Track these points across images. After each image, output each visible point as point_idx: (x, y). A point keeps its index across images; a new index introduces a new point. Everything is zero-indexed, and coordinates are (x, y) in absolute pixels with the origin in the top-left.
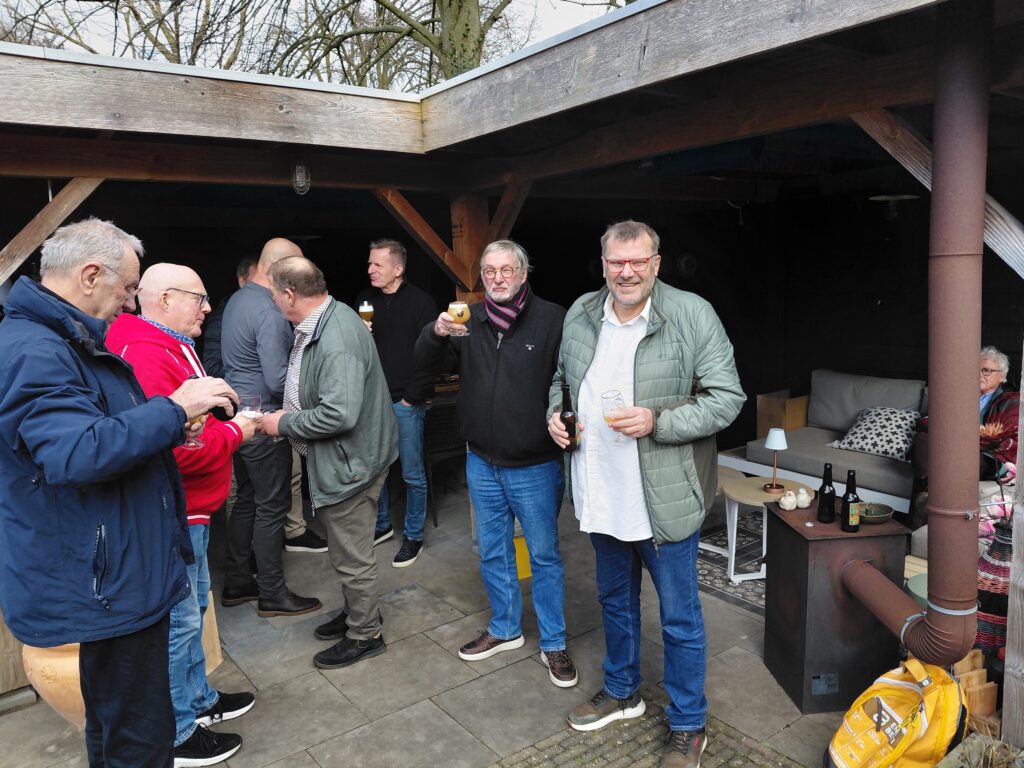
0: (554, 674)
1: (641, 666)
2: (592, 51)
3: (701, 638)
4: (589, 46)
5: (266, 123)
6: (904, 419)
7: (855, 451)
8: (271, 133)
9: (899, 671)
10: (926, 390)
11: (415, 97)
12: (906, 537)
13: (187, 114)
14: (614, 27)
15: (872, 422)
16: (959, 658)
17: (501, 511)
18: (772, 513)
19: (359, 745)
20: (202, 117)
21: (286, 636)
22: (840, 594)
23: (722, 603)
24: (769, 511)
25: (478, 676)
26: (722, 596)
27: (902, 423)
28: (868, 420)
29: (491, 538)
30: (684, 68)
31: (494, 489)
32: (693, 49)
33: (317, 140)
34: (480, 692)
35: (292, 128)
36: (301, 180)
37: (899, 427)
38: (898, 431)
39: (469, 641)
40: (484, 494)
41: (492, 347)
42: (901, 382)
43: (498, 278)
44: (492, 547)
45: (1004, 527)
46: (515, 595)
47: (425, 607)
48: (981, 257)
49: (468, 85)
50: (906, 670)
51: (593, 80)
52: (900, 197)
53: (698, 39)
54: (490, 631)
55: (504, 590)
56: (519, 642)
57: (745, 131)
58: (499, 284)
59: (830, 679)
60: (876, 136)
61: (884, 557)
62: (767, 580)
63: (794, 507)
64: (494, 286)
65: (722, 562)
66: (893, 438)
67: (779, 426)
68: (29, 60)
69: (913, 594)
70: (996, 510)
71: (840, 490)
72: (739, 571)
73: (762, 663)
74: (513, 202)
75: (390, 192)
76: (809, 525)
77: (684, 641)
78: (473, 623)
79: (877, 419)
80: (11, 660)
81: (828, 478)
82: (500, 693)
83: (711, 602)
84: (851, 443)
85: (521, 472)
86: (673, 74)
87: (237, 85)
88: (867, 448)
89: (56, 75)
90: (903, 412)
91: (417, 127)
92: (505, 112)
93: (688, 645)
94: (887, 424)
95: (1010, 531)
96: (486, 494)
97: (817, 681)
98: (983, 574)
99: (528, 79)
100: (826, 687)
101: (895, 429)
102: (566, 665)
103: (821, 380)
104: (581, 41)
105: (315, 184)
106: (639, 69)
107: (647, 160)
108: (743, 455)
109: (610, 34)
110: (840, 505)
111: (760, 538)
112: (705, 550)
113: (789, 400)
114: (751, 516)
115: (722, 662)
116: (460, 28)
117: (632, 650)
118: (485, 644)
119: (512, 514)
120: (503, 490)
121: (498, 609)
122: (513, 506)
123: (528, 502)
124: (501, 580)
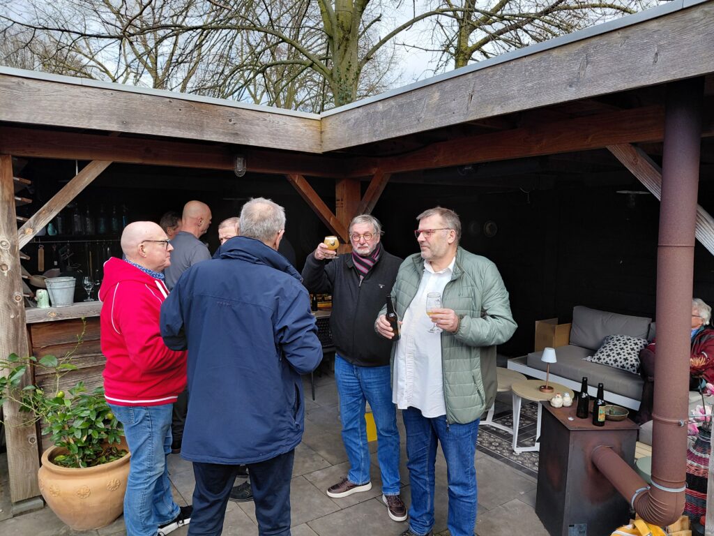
0: (391, 511)
1: (435, 512)
2: (437, 95)
3: (474, 495)
4: (434, 92)
5: (221, 130)
6: (636, 344)
7: (602, 364)
8: (222, 137)
9: (630, 527)
10: (652, 325)
11: (318, 117)
12: (636, 431)
13: (169, 123)
14: (452, 81)
15: (614, 345)
16: (672, 522)
17: (357, 397)
18: (546, 409)
20: (179, 125)
22: (590, 469)
23: (507, 467)
24: (543, 407)
25: (340, 509)
26: (508, 462)
27: (635, 347)
28: (611, 344)
29: (350, 415)
30: (498, 111)
31: (353, 381)
32: (504, 99)
33: (252, 143)
34: (341, 521)
35: (236, 134)
36: (240, 168)
37: (632, 349)
38: (632, 352)
39: (334, 483)
40: (345, 384)
41: (355, 285)
42: (635, 318)
43: (362, 240)
44: (350, 422)
45: (704, 431)
46: (365, 454)
47: (305, 457)
48: (693, 248)
49: (353, 111)
50: (634, 527)
51: (436, 115)
52: (637, 192)
53: (508, 93)
54: (349, 477)
55: (358, 451)
56: (368, 487)
57: (536, 151)
58: (362, 245)
59: (580, 527)
60: (623, 162)
61: (621, 444)
62: (541, 454)
63: (561, 406)
64: (359, 245)
65: (509, 437)
66: (629, 357)
67: (550, 346)
68: (73, 86)
69: (640, 470)
70: (700, 415)
71: (592, 392)
72: (520, 445)
73: (534, 511)
74: (377, 187)
75: (297, 176)
76: (571, 419)
77: (462, 497)
78: (337, 471)
79: (617, 343)
80: (29, 478)
81: (585, 384)
82: (354, 522)
83: (500, 466)
84: (599, 359)
85: (372, 371)
86: (490, 115)
87: (203, 105)
88: (610, 362)
89: (87, 95)
90: (635, 339)
91: (318, 136)
92: (377, 130)
93: (464, 500)
94: (624, 347)
95: (709, 433)
96: (347, 384)
97: (571, 528)
98: (689, 462)
99: (393, 111)
100: (578, 533)
101: (630, 351)
102: (399, 506)
103: (580, 313)
104: (430, 88)
105: (248, 170)
106: (468, 109)
107: (468, 165)
108: (525, 362)
109: (449, 85)
110: (593, 406)
111: (536, 422)
112: (497, 429)
113: (557, 326)
114: (529, 405)
115: (507, 510)
116: (345, 64)
117: (429, 502)
118: (345, 487)
119: (364, 398)
120: (359, 382)
121: (354, 463)
122: (366, 393)
123: (375, 392)
124: (357, 444)
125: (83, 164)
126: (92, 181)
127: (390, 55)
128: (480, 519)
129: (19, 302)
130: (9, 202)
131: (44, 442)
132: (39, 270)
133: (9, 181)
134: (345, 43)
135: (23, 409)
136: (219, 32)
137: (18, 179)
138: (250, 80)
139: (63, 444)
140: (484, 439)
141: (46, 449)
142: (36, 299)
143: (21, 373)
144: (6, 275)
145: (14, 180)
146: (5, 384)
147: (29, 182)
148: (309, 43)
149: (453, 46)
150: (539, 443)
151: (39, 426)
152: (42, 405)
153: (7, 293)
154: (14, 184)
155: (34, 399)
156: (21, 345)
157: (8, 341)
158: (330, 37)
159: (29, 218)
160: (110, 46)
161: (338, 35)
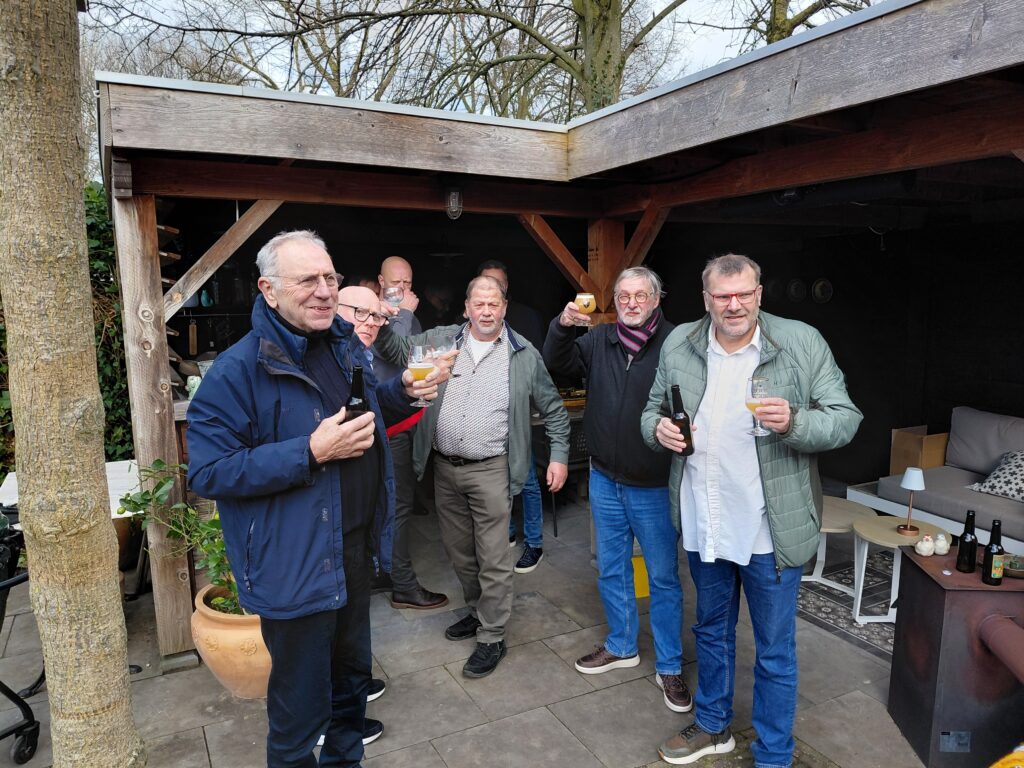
0: (669, 697)
2: (742, 85)
3: (794, 675)
4: (738, 81)
5: (426, 153)
7: (996, 495)
8: (431, 162)
11: (562, 128)
13: (359, 144)
14: (766, 62)
15: (1017, 467)
17: (621, 531)
18: (907, 558)
19: (479, 743)
20: (373, 147)
21: (416, 629)
22: (977, 648)
23: (845, 644)
24: (903, 555)
25: (593, 689)
26: (845, 636)
28: (1013, 464)
29: (611, 556)
30: (837, 103)
31: (616, 508)
32: (848, 84)
33: (472, 169)
34: (595, 706)
35: (449, 158)
36: (454, 206)
39: (586, 653)
40: (605, 512)
41: (621, 367)
43: (632, 303)
44: (612, 565)
46: (633, 613)
47: (543, 615)
49: (615, 117)
51: (740, 113)
53: (853, 74)
54: (606, 646)
55: (621, 609)
56: (634, 662)
57: (896, 164)
58: (633, 309)
59: (961, 737)
62: (898, 626)
63: (931, 553)
64: (627, 310)
65: (848, 601)
67: (915, 465)
68: (231, 98)
71: (983, 537)
72: (864, 612)
73: (885, 710)
74: (650, 228)
75: (533, 217)
76: (947, 573)
77: (777, 676)
78: (589, 636)
80: (180, 626)
81: (970, 524)
82: (615, 709)
83: (833, 641)
84: (993, 487)
85: (643, 493)
86: (824, 109)
87: (403, 118)
88: (1010, 493)
91: (563, 157)
92: (649, 143)
93: (780, 681)
96: (607, 512)
97: (946, 737)
99: (675, 112)
100: (956, 745)
102: (681, 690)
103: (961, 416)
104: (730, 76)
105: (467, 209)
106: (790, 103)
107: (790, 190)
108: (874, 491)
109: (761, 68)
110: (983, 555)
111: (889, 579)
112: (829, 587)
113: (926, 437)
114: (880, 555)
115: (843, 705)
116: (602, 55)
117: (727, 682)
118: (601, 659)
119: (632, 533)
120: (624, 510)
121: (615, 626)
122: (633, 526)
123: (648, 524)
124: (619, 598)
125: (245, 205)
126: (257, 228)
127: (667, 40)
128: (801, 717)
129: (166, 393)
130: (152, 258)
131: (198, 579)
132: (191, 353)
133: (151, 230)
134: (602, 23)
135: (172, 534)
136: (424, 19)
137: (163, 228)
138: (467, 86)
139: (221, 583)
140: (809, 603)
141: (199, 590)
142: (187, 388)
143: (168, 486)
144: (149, 355)
145: (158, 229)
146: (150, 500)
147: (177, 231)
148: (549, 31)
149: (763, 20)
150: (895, 610)
151: (191, 557)
152: (196, 531)
153: (150, 380)
154: (159, 235)
155: (185, 521)
156: (168, 450)
157: (153, 444)
158: (581, 18)
159: (177, 280)
160: (278, 47)
161: (592, 12)
